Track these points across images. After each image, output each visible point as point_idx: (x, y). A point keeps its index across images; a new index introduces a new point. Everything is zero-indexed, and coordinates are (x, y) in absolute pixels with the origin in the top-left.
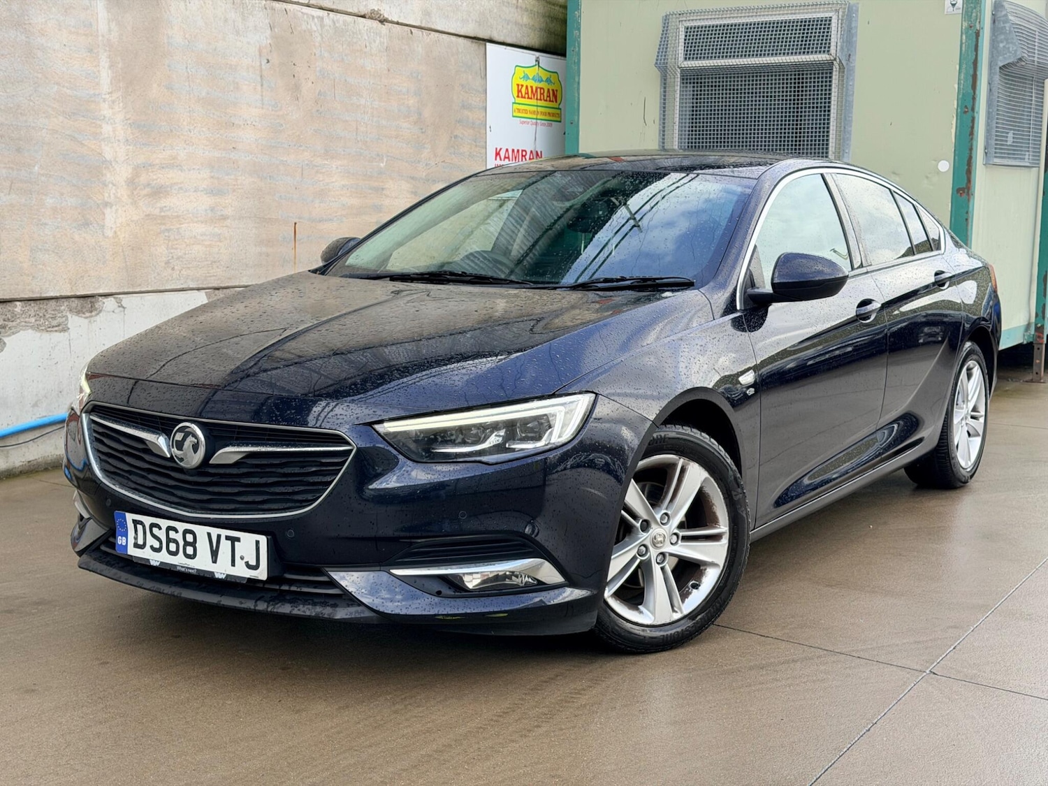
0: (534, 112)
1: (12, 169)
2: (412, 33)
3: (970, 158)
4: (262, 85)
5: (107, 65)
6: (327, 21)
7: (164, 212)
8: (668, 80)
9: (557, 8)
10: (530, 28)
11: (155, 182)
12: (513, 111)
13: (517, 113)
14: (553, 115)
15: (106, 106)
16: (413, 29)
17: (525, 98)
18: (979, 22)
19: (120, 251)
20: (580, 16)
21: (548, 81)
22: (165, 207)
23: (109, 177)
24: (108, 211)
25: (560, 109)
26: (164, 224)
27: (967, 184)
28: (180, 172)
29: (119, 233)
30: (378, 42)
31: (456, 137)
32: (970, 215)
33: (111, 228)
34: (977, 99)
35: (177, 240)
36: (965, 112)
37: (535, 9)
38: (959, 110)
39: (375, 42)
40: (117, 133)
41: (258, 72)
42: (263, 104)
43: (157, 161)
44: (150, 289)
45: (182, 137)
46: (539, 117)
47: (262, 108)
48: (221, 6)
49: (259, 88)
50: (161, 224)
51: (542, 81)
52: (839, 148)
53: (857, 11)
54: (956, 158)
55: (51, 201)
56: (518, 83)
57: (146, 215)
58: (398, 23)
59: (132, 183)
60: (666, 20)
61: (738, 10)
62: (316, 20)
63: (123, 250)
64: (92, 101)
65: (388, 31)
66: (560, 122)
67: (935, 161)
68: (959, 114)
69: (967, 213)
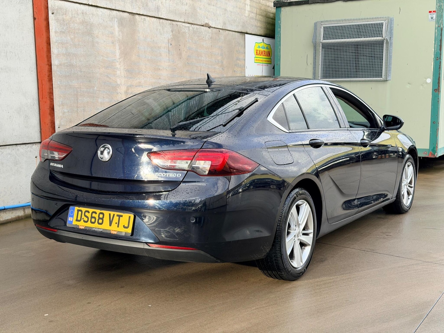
0: (262, 61)
1: (88, 88)
2: (219, 31)
3: (439, 77)
4: (169, 54)
5: (118, 48)
6: (191, 28)
8: (317, 48)
9: (270, 19)
10: (260, 28)
11: (133, 92)
12: (255, 60)
13: (256, 61)
14: (269, 61)
15: (118, 64)
16: (220, 30)
17: (259, 55)
18: (442, 25)
20: (280, 23)
21: (267, 48)
23: (119, 91)
25: (271, 59)
27: (438, 87)
28: (142, 88)
30: (208, 35)
31: (234, 71)
32: (439, 100)
34: (442, 54)
36: (437, 60)
37: (262, 20)
38: (435, 59)
39: (207, 35)
40: (121, 74)
41: (168, 49)
42: (169, 61)
43: (135, 84)
45: (143, 75)
46: (264, 62)
47: (169, 62)
48: (155, 24)
49: (168, 55)
51: (264, 48)
52: (387, 74)
53: (393, 20)
54: (434, 77)
55: (100, 100)
56: (256, 49)
58: (215, 28)
59: (126, 92)
60: (316, 24)
61: (345, 20)
62: (187, 28)
64: (114, 62)
65: (211, 31)
66: (271, 64)
67: (425, 78)
68: (435, 60)
69: (438, 99)
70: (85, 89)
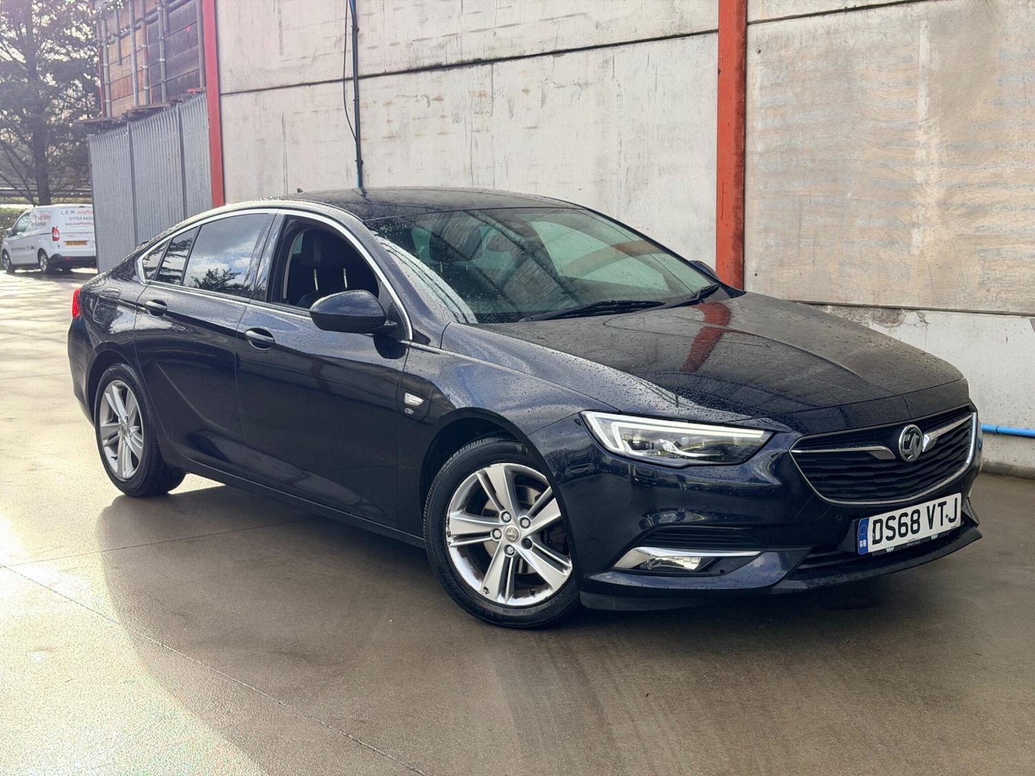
1: (828, 196)
5: (925, 94)
7: (981, 232)
11: (971, 201)
15: (921, 133)
19: (927, 269)
22: (983, 226)
23: (918, 199)
24: (915, 232)
26: (980, 244)
28: (1004, 190)
29: (926, 252)
33: (918, 246)
35: (995, 261)
40: (931, 157)
43: (976, 181)
44: (958, 308)
45: (1011, 153)
50: (975, 244)
55: (860, 222)
57: (957, 235)
59: (944, 204)
63: (929, 267)
64: (907, 130)
70: (821, 199)
